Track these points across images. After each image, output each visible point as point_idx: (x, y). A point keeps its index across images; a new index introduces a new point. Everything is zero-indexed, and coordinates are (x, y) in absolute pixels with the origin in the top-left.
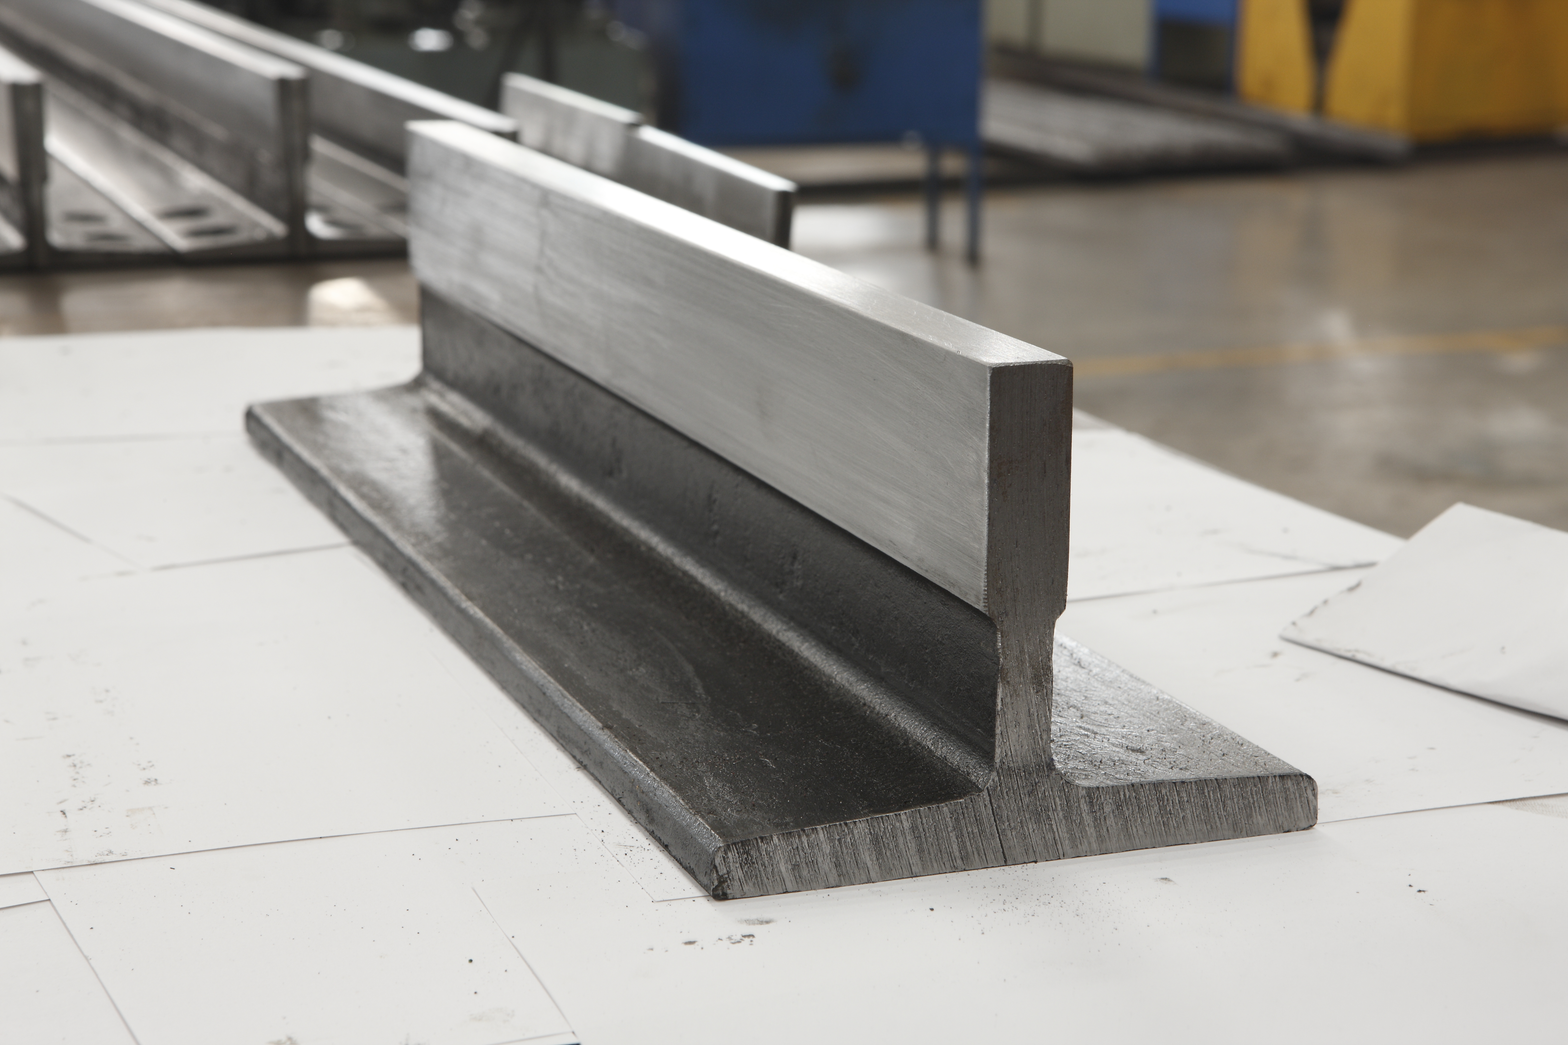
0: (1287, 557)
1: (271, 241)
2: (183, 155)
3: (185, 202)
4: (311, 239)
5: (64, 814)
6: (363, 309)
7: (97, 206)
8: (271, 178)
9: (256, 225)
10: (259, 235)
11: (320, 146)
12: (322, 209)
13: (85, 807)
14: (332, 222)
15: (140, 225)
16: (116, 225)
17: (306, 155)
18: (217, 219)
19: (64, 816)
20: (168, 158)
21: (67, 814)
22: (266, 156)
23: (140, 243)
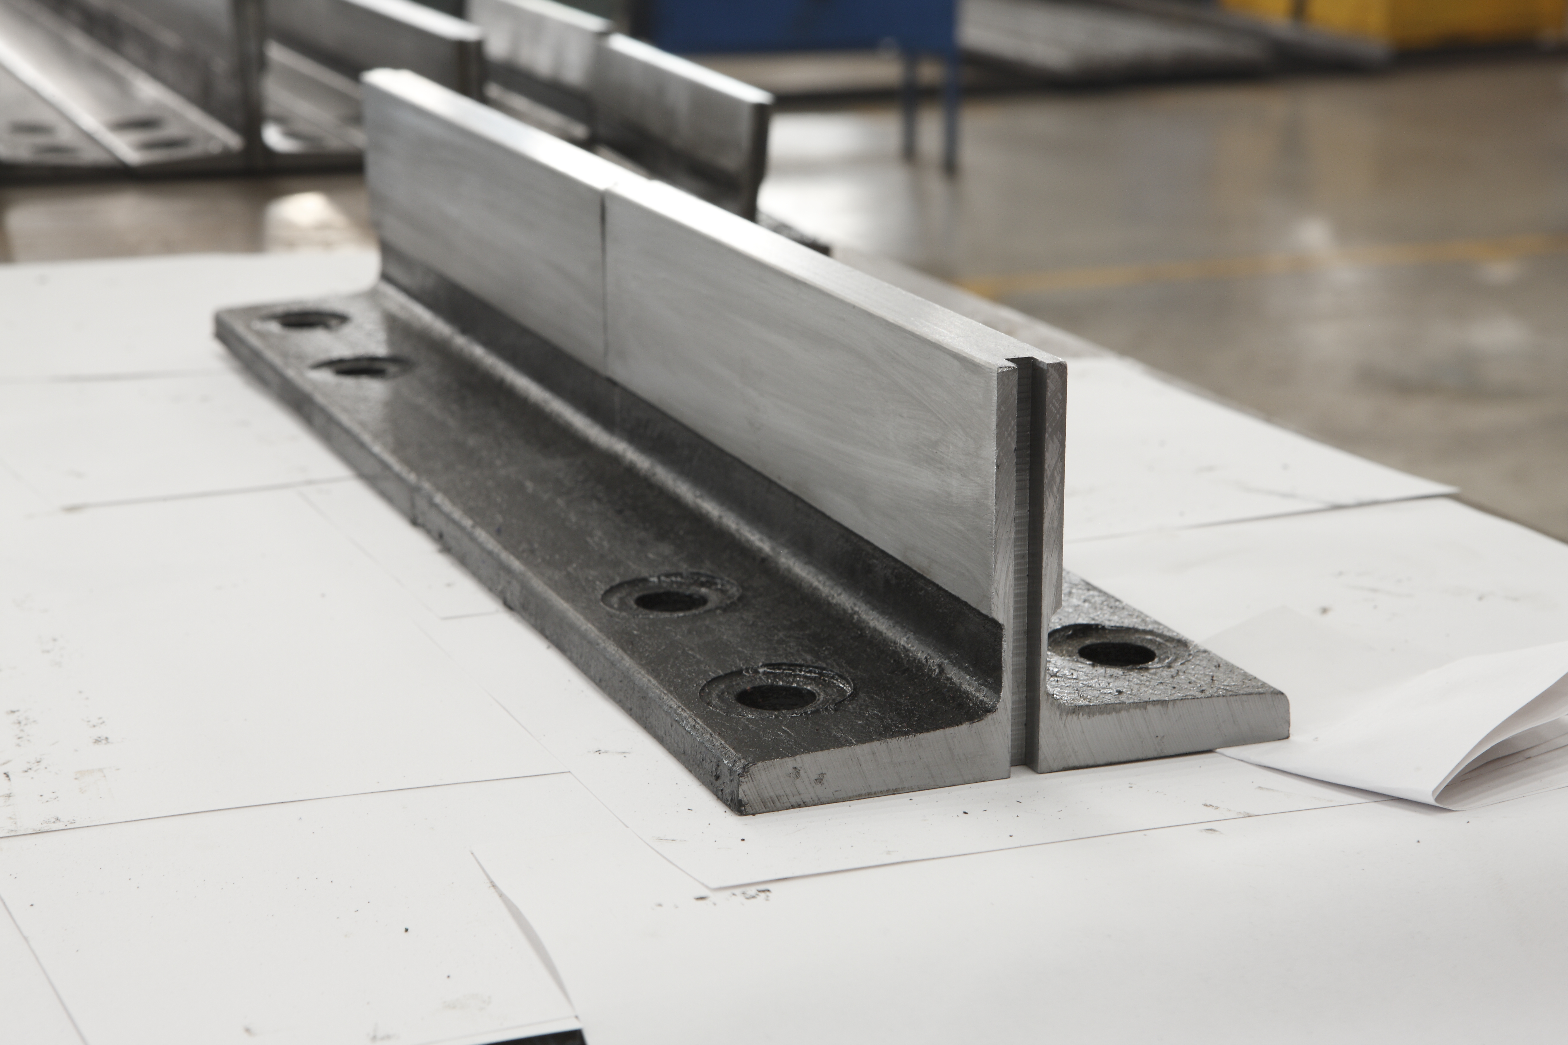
0: (1285, 496)
1: (227, 154)
2: (136, 64)
3: (137, 112)
4: (268, 153)
5: (8, 776)
6: (323, 226)
7: (44, 116)
8: (227, 89)
9: (210, 137)
10: (214, 148)
11: (277, 53)
12: (281, 120)
13: (30, 769)
14: (291, 134)
15: (90, 137)
16: (65, 136)
17: (262, 63)
18: (171, 131)
19: (7, 778)
20: (120, 66)
21: (11, 776)
22: (221, 65)
23: (89, 156)
